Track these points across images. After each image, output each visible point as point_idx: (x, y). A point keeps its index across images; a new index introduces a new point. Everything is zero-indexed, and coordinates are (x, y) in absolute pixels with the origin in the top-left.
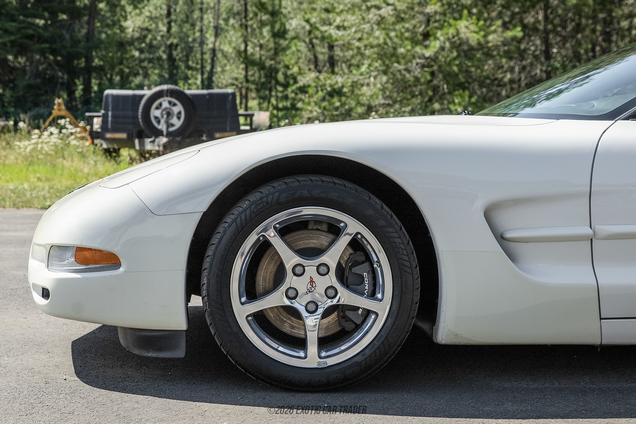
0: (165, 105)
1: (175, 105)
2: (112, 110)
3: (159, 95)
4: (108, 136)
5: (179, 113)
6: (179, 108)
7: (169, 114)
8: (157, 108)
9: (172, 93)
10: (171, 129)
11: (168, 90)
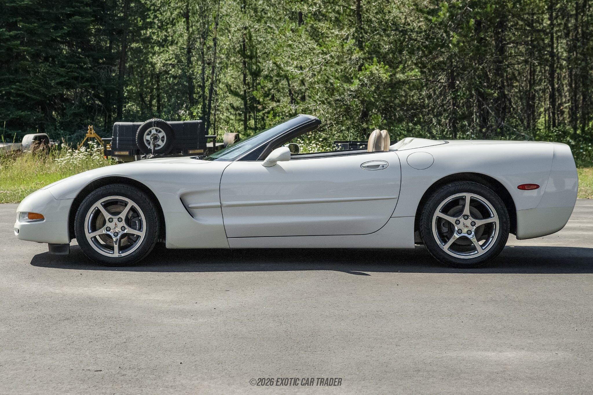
0: (154, 132)
1: (160, 132)
2: (119, 136)
3: (149, 125)
4: (116, 153)
5: (163, 137)
6: (162, 134)
7: (156, 138)
8: (148, 134)
9: (158, 124)
10: (157, 149)
11: (155, 122)
